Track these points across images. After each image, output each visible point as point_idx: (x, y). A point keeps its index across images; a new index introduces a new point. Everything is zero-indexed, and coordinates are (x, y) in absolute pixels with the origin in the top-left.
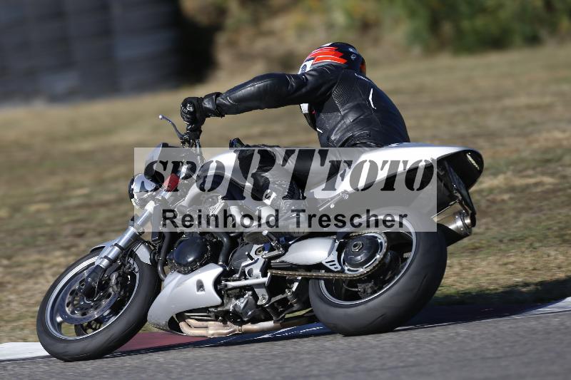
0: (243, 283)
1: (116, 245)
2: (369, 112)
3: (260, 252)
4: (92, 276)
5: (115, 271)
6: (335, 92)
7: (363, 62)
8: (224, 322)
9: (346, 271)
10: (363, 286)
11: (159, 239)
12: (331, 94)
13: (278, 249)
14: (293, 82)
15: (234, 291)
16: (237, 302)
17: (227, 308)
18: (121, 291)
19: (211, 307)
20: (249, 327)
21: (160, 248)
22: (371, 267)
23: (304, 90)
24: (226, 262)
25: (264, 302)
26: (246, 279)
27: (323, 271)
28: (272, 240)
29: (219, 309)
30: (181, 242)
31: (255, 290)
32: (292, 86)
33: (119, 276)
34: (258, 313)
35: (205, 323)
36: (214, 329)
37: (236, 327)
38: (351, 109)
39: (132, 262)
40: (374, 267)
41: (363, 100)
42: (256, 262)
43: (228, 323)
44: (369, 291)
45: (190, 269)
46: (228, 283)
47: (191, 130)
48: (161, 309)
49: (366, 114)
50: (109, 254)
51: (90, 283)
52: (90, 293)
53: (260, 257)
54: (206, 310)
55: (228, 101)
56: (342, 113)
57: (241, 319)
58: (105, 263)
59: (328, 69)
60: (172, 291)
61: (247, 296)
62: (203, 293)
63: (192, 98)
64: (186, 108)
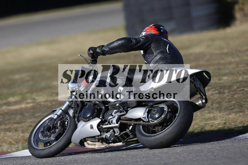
0: (109, 126)
1: (61, 109)
2: (166, 54)
3: (116, 113)
4: (50, 122)
5: (60, 120)
6: (153, 46)
7: (167, 33)
8: (102, 142)
9: (150, 122)
10: (157, 128)
11: (77, 107)
12: (150, 47)
13: (123, 112)
14: (134, 41)
15: (105, 129)
16: (107, 134)
17: (102, 136)
18: (61, 128)
19: (96, 136)
20: (112, 145)
21: (77, 111)
22: (160, 120)
23: (139, 45)
24: (103, 117)
25: (118, 134)
26: (110, 124)
27: (142, 121)
28: (121, 108)
29: (100, 137)
30: (85, 108)
31: (114, 129)
32: (133, 43)
33: (61, 122)
34: (116, 139)
35: (94, 143)
36: (98, 145)
37: (107, 145)
38: (159, 53)
39: (67, 116)
40: (162, 120)
41: (164, 49)
42: (114, 117)
43: (104, 143)
44: (160, 130)
45: (88, 120)
46: (103, 126)
47: (92, 61)
48: (77, 136)
49: (165, 55)
50: (57, 113)
51: (49, 125)
52: (49, 129)
53: (116, 115)
54: (94, 137)
55: (106, 49)
56: (155, 55)
57: (109, 141)
58: (56, 117)
59: (150, 36)
60: (80, 129)
61: (111, 131)
62: (93, 130)
63: (92, 47)
64: (89, 51)
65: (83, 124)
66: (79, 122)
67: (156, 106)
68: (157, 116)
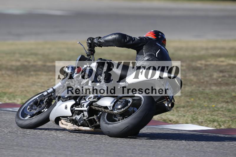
0: (80, 109)
1: (52, 88)
2: (154, 58)
4: (39, 97)
5: (48, 97)
9: (114, 111)
10: (119, 118)
12: (143, 48)
13: (95, 98)
14: (128, 38)
15: (77, 111)
16: (77, 116)
19: (68, 116)
25: (86, 118)
26: (82, 107)
27: (107, 110)
29: (71, 118)
31: (84, 112)
32: (127, 40)
34: (85, 123)
35: (67, 123)
36: (69, 126)
37: (77, 127)
38: (147, 55)
41: (154, 53)
42: (87, 102)
43: (75, 125)
44: (121, 120)
45: (65, 100)
46: (75, 108)
49: (152, 58)
50: (48, 91)
51: (37, 100)
55: (102, 41)
56: (144, 56)
57: (78, 124)
58: (46, 94)
61: (81, 114)
62: (66, 110)
63: (91, 38)
64: (88, 40)
65: (60, 103)
66: (58, 101)
67: (124, 98)
68: (119, 107)
